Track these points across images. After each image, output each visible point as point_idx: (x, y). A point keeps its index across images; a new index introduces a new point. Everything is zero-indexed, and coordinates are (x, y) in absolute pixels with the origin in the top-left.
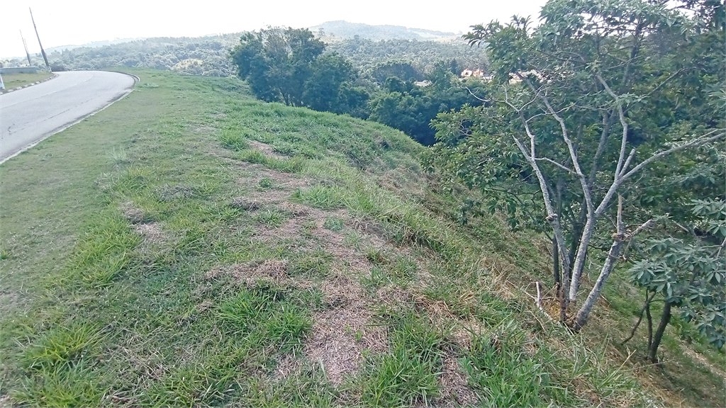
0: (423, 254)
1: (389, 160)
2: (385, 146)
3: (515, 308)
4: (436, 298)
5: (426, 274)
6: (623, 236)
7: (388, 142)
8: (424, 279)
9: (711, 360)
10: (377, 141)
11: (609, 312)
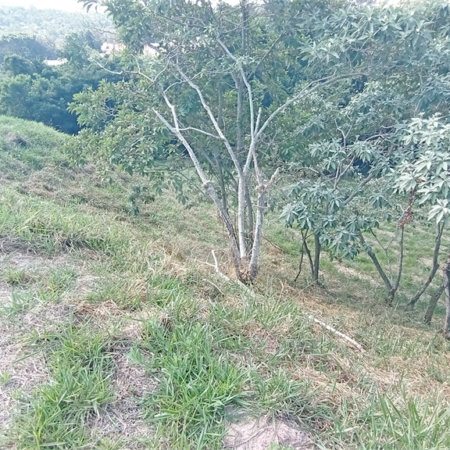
0: (84, 258)
1: (30, 160)
2: (22, 143)
3: (191, 281)
4: (102, 299)
5: (89, 278)
6: (263, 187)
7: (25, 138)
8: (85, 284)
10: (9, 139)
11: (283, 257)
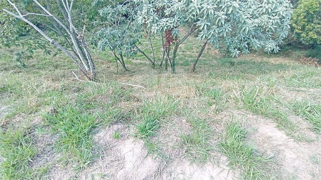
9: (140, 60)
